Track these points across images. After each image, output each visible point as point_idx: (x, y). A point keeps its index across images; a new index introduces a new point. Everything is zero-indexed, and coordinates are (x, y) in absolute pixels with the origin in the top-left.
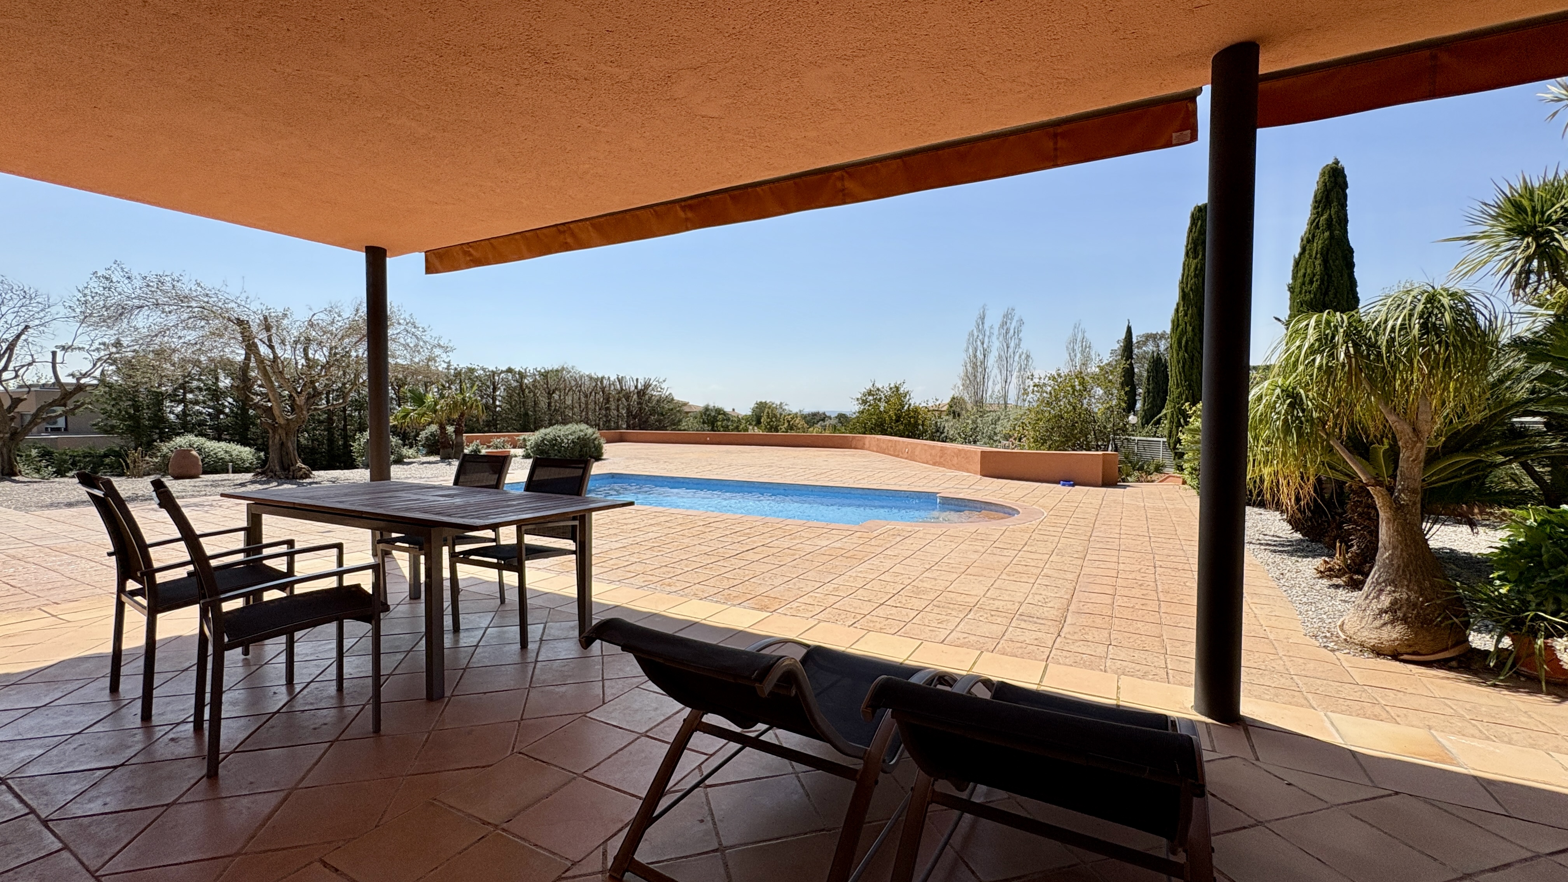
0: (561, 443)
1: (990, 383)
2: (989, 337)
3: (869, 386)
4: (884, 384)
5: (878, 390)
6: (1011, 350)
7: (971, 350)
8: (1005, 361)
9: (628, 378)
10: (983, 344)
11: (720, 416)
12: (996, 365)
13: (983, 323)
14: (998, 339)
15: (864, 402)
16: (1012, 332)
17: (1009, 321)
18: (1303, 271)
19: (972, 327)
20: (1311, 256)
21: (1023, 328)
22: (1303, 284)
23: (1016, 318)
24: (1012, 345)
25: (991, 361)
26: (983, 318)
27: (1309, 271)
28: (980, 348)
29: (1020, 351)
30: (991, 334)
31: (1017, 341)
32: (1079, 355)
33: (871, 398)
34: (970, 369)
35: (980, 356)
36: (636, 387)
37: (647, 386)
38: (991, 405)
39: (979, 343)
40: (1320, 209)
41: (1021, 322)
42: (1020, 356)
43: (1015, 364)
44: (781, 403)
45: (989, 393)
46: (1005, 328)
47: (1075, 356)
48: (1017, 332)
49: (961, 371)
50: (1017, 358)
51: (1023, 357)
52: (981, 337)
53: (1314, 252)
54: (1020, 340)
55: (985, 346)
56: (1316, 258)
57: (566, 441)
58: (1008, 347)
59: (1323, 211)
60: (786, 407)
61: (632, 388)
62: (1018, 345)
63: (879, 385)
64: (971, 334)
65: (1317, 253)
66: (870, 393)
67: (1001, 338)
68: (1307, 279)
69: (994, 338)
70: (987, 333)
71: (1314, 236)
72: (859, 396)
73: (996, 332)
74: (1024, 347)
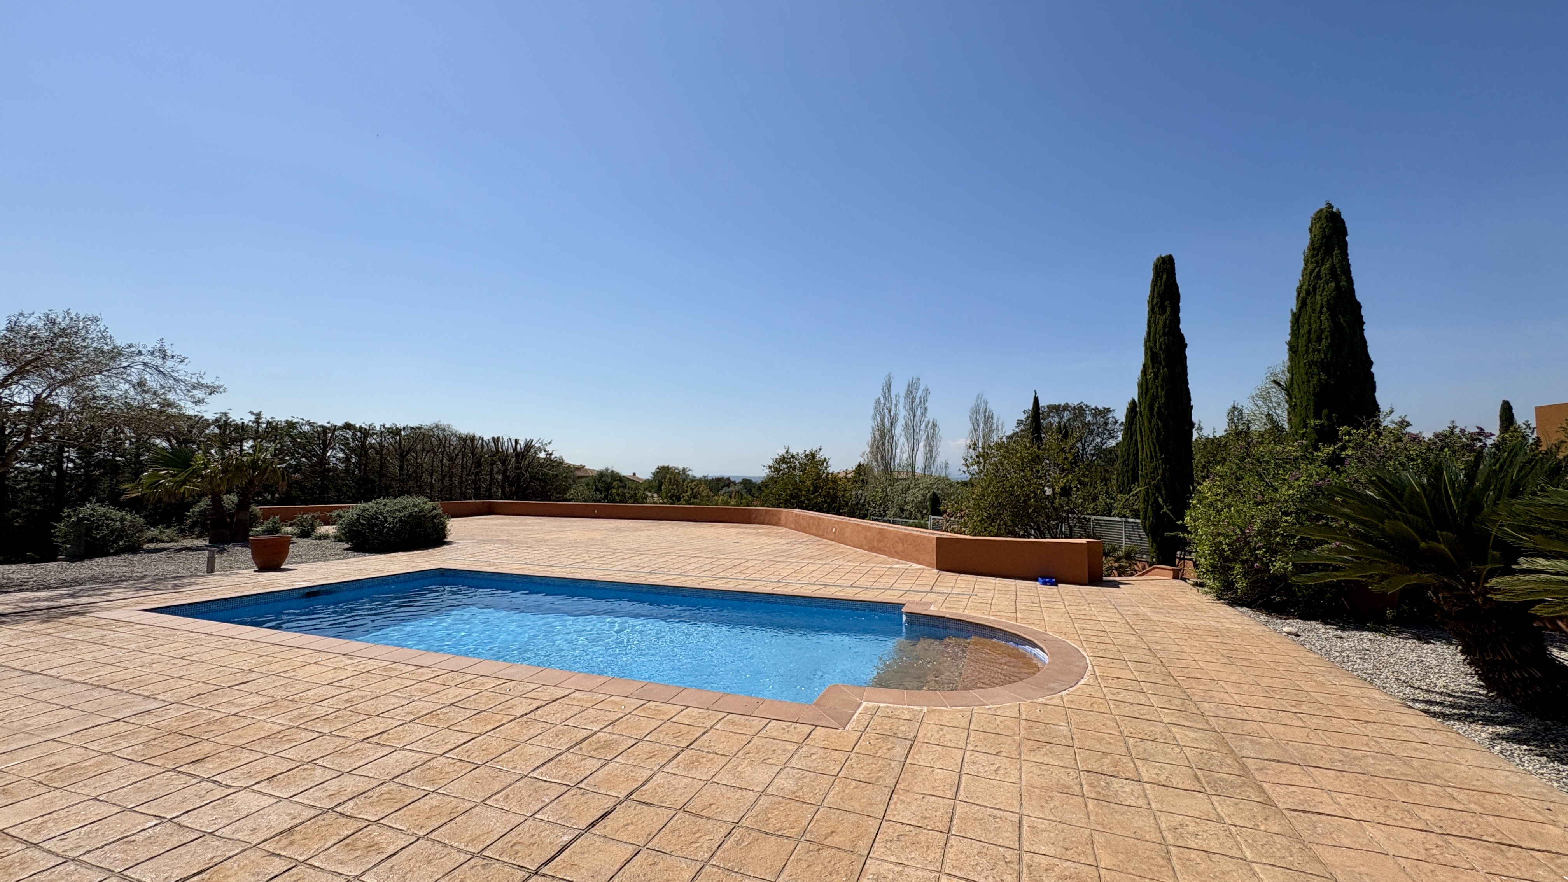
0: (383, 523)
1: (898, 451)
2: (896, 405)
3: (783, 452)
4: (799, 449)
5: (793, 456)
6: (917, 419)
7: (879, 419)
8: (912, 430)
9: (506, 439)
10: (890, 412)
11: (614, 483)
12: (903, 434)
13: (889, 391)
14: (904, 407)
15: (777, 470)
16: (917, 401)
17: (914, 391)
18: (1306, 327)
19: (879, 394)
20: (1314, 311)
21: (930, 398)
22: (1309, 341)
23: (922, 388)
24: (918, 413)
25: (899, 430)
26: (889, 386)
27: (1314, 326)
28: (887, 415)
29: (927, 420)
30: (898, 402)
31: (923, 410)
32: (982, 425)
33: (784, 466)
34: (878, 437)
35: (887, 424)
36: (515, 450)
37: (529, 446)
38: (899, 473)
39: (886, 411)
40: (1319, 257)
41: (927, 392)
42: (927, 426)
43: (922, 433)
44: (684, 469)
45: (897, 461)
46: (911, 396)
47: (979, 425)
48: (924, 401)
49: (869, 438)
50: (923, 427)
51: (930, 425)
52: (887, 405)
53: (1319, 306)
54: (926, 409)
55: (892, 414)
56: (1321, 312)
57: (390, 520)
58: (914, 416)
59: (1323, 260)
60: (690, 473)
61: (511, 451)
62: (923, 415)
63: (793, 451)
64: (878, 402)
65: (1322, 307)
66: (783, 460)
67: (907, 407)
68: (1313, 336)
69: (901, 406)
70: (894, 401)
71: (1315, 289)
72: (771, 463)
73: (902, 400)
74: (930, 416)
